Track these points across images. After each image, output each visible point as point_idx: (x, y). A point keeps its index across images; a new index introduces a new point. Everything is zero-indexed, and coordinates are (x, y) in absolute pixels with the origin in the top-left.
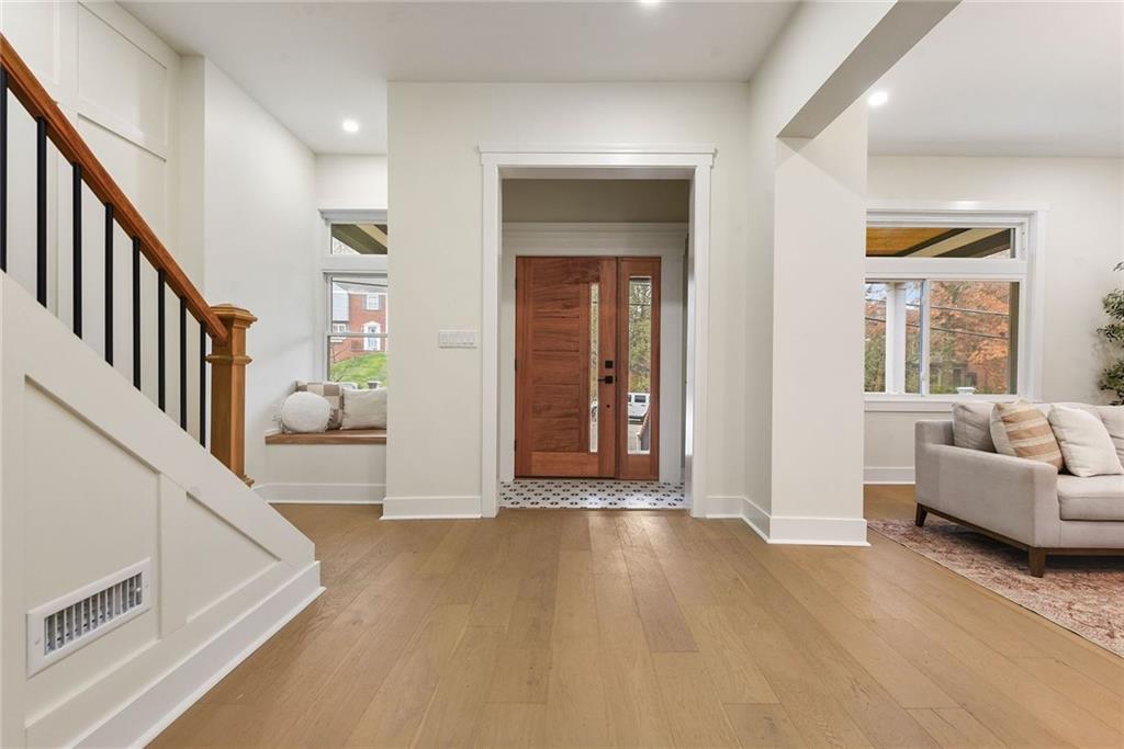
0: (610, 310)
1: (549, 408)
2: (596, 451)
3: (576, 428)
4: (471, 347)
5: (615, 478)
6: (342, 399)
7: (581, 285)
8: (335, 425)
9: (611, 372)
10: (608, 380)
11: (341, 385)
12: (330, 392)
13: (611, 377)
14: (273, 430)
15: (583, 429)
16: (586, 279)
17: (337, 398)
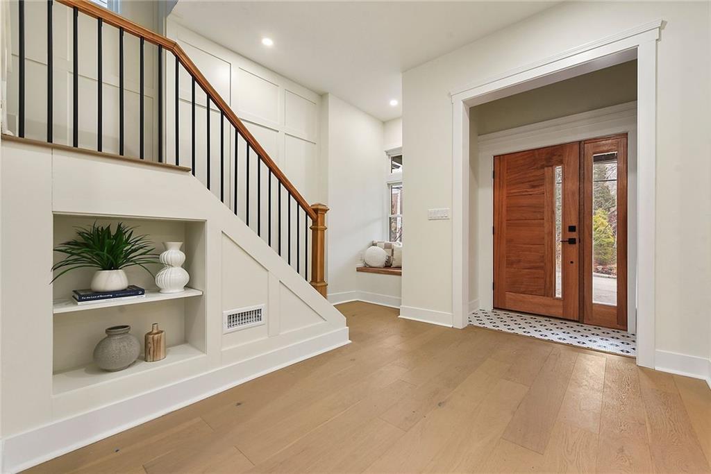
0: (573, 186)
1: (519, 261)
2: (560, 296)
3: (543, 278)
4: (446, 218)
5: (580, 321)
6: (393, 250)
7: (546, 169)
8: (389, 264)
9: (574, 235)
10: (572, 241)
11: (393, 243)
12: (387, 247)
13: (575, 239)
14: (361, 265)
15: (548, 279)
16: (550, 164)
17: (391, 250)
